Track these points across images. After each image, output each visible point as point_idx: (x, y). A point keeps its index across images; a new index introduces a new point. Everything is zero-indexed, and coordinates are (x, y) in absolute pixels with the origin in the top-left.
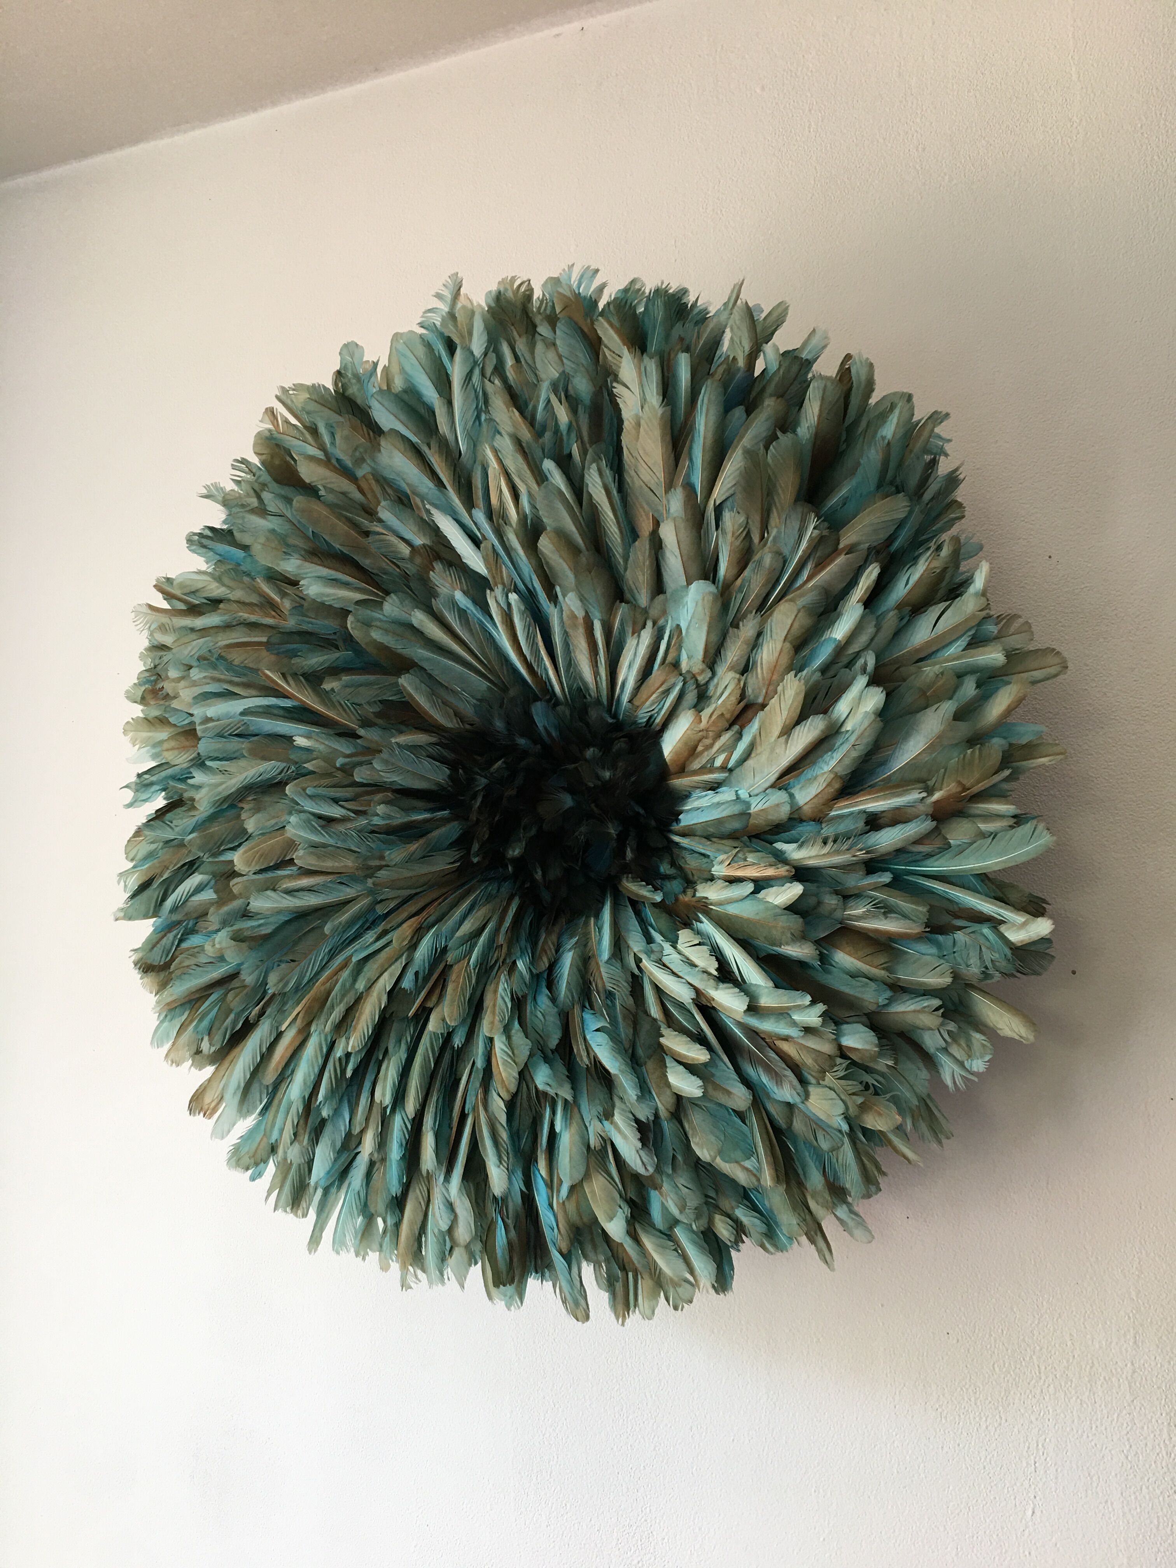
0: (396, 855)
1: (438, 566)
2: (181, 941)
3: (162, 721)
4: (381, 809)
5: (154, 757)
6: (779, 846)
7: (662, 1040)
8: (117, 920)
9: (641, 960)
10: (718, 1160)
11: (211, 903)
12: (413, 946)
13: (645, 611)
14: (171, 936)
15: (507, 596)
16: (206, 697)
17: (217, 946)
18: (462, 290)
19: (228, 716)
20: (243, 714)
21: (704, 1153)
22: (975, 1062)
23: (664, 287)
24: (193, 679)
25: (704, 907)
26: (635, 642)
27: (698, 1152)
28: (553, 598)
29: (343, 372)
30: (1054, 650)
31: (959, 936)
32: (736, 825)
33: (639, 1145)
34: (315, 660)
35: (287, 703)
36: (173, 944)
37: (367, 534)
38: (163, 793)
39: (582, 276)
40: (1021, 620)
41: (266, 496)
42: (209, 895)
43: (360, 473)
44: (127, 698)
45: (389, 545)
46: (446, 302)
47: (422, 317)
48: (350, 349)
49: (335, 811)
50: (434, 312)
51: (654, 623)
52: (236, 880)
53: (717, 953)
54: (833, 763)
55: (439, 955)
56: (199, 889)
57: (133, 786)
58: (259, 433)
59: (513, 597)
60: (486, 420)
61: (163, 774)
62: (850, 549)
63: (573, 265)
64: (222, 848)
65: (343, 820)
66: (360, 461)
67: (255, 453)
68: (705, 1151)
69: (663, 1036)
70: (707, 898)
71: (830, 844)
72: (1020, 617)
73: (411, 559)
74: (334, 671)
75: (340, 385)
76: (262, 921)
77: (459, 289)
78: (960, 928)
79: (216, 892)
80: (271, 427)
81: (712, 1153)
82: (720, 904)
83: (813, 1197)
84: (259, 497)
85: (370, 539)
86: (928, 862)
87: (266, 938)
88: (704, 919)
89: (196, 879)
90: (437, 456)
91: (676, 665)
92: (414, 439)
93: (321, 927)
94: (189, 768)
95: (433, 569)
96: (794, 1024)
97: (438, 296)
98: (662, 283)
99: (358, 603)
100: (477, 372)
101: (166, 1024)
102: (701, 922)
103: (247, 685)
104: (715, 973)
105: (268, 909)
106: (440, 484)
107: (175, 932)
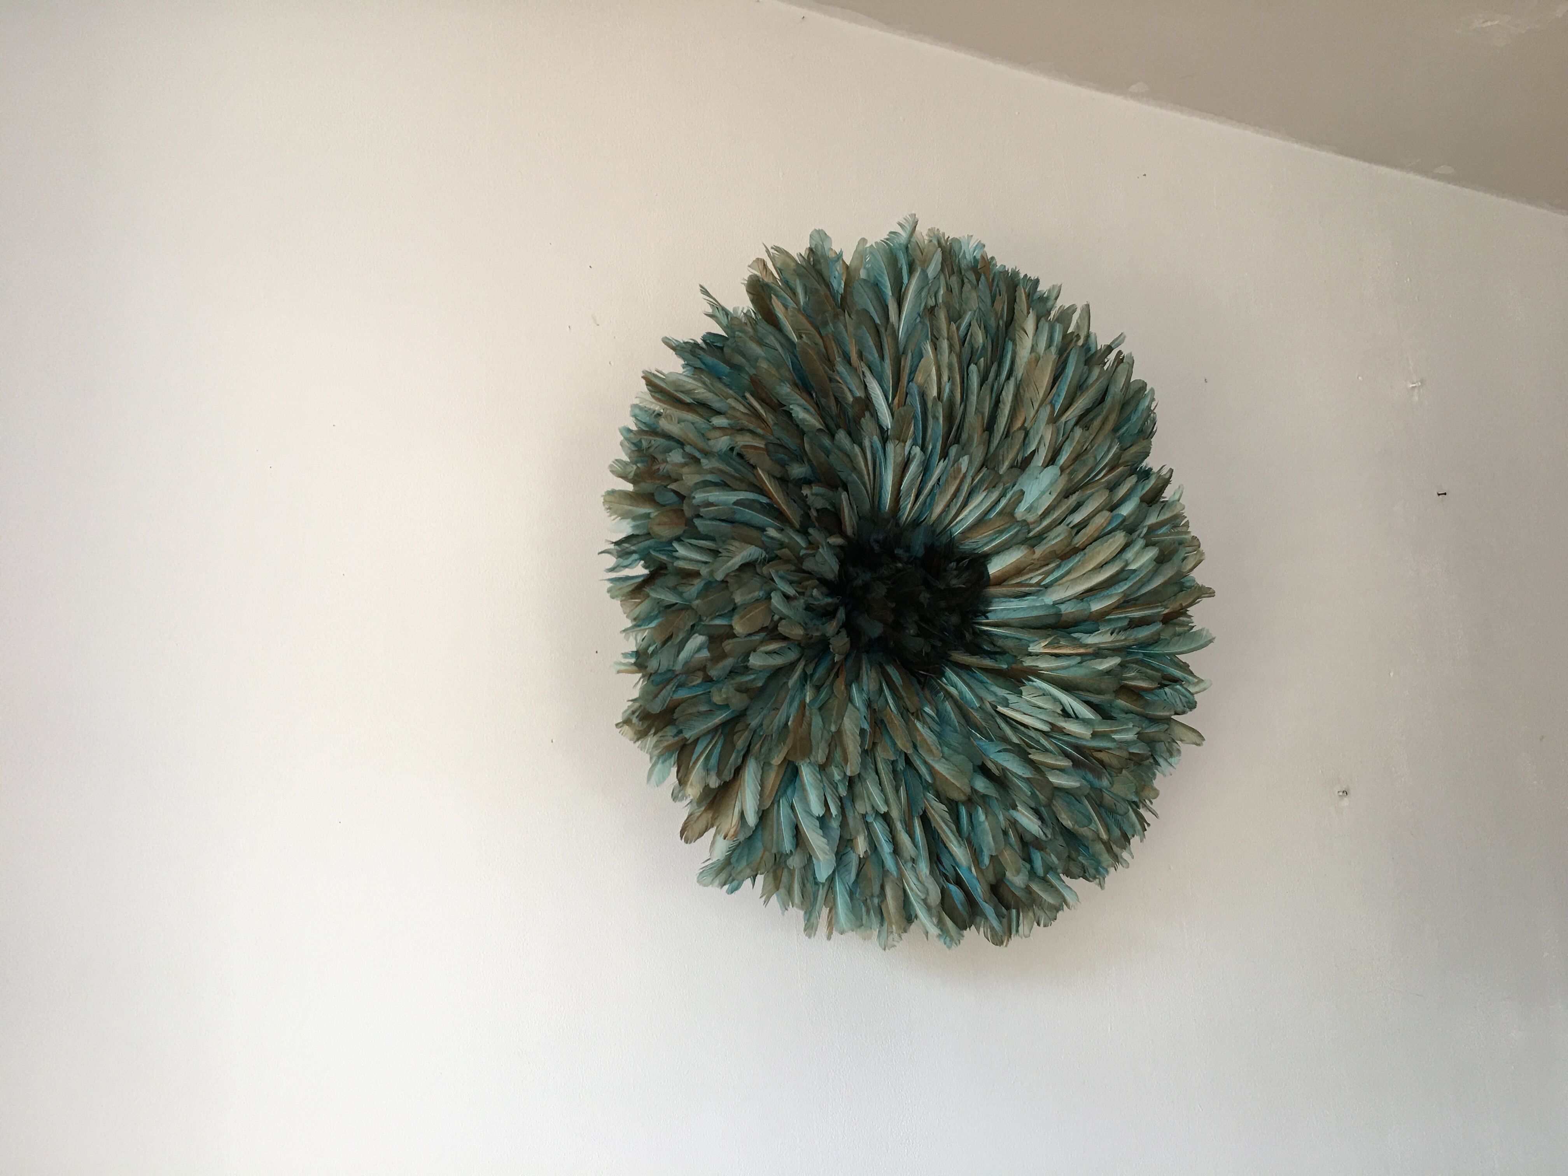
0: (831, 628)
1: (867, 414)
2: (674, 692)
3: (648, 498)
4: (815, 592)
5: (635, 527)
6: (1075, 635)
7: (1030, 756)
8: (619, 672)
9: (997, 707)
10: (1076, 827)
11: (707, 659)
12: (850, 699)
13: (1001, 476)
14: (669, 687)
15: (912, 448)
16: (706, 485)
17: (724, 696)
18: (917, 228)
19: (725, 503)
20: (736, 503)
21: (1068, 823)
22: (1173, 759)
23: (1017, 270)
24: (705, 468)
25: (1036, 673)
26: (985, 494)
27: (1064, 823)
28: (944, 455)
29: (814, 250)
30: (1196, 537)
31: (1167, 689)
32: (1052, 621)
33: (1040, 823)
34: (797, 470)
35: (764, 500)
36: (669, 695)
37: (831, 380)
38: (642, 562)
39: (977, 246)
40: (1185, 520)
41: (760, 329)
42: (705, 654)
43: (823, 332)
44: (612, 472)
45: (843, 392)
46: (905, 231)
47: (888, 235)
48: (820, 235)
49: (791, 591)
50: (897, 236)
51: (1004, 485)
52: (730, 641)
53: (1056, 700)
54: (1125, 587)
55: (869, 704)
56: (699, 649)
57: (615, 552)
58: (750, 276)
59: (917, 450)
60: (920, 322)
61: (643, 545)
62: (1125, 464)
63: (972, 236)
64: (717, 614)
65: (795, 598)
66: (825, 324)
67: (747, 291)
68: (1069, 822)
69: (1030, 754)
70: (1037, 666)
71: (1115, 634)
72: (1186, 517)
73: (853, 406)
74: (808, 482)
75: (812, 259)
76: (752, 677)
77: (915, 227)
78: (1166, 686)
79: (709, 651)
80: (758, 274)
81: (1073, 823)
82: (1052, 670)
83: (1114, 843)
84: (753, 329)
85: (833, 385)
86: (1150, 648)
87: (762, 689)
88: (1035, 680)
89: (698, 640)
90: (889, 339)
91: (1012, 515)
92: (878, 321)
93: (786, 683)
94: (670, 543)
95: (864, 416)
96: (1114, 740)
97: (900, 224)
98: (1016, 268)
99: (820, 430)
100: (926, 290)
101: (659, 766)
102: (1033, 681)
103: (741, 480)
104: (1061, 713)
105: (760, 666)
106: (882, 357)
107: (672, 684)
